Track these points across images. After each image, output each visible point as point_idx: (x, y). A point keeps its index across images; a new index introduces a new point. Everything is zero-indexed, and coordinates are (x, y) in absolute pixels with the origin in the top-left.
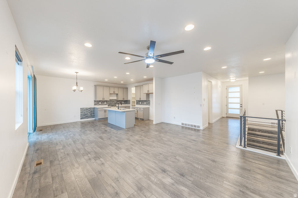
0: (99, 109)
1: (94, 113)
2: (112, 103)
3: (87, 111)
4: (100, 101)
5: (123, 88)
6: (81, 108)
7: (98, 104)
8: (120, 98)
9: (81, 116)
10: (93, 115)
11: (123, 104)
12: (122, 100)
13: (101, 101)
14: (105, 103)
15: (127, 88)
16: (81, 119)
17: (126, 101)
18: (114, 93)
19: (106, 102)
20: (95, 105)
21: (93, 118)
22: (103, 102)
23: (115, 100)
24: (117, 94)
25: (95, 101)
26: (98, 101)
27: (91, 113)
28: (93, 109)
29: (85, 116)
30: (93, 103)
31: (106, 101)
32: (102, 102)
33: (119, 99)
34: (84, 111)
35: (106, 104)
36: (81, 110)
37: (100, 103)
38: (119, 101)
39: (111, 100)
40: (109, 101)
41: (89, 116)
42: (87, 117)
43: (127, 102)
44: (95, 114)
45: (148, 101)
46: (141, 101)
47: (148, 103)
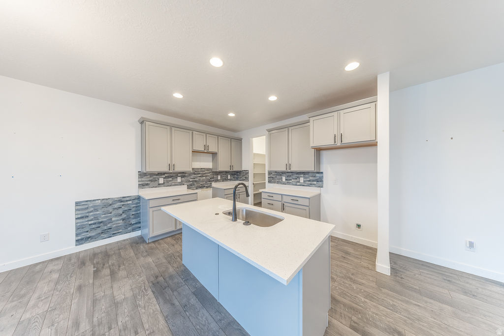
0: (152, 204)
1: (137, 216)
2: (201, 179)
3: (110, 209)
4: (160, 174)
5: (231, 139)
6: (77, 204)
7: (152, 184)
8: (223, 166)
9: (79, 231)
10: (133, 221)
11: (230, 180)
12: (228, 169)
13: (164, 174)
14: (179, 180)
15: (240, 140)
16: (79, 242)
17: (237, 172)
18: (206, 152)
19: (182, 177)
20: (142, 186)
21: (133, 230)
22: (171, 176)
23: (208, 169)
24: (214, 155)
25: (142, 175)
26: (152, 174)
27: (124, 216)
28: (136, 201)
29: (99, 231)
30: (135, 180)
31: (183, 174)
32: (168, 177)
33: (220, 169)
34: (96, 210)
35: (181, 184)
36: (76, 210)
37: (161, 181)
38: (220, 173)
39: (196, 172)
40: (190, 174)
41: (118, 228)
42: (109, 232)
43: (238, 174)
44: (142, 219)
45: (314, 175)
46: (288, 174)
47: (313, 181)
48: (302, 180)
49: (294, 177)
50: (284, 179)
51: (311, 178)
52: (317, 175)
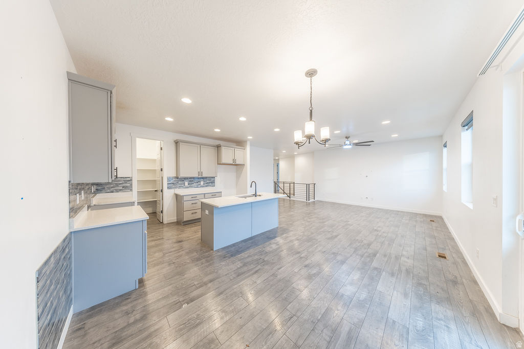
45: (210, 179)
46: (190, 179)
47: (209, 183)
48: (202, 183)
49: (196, 182)
50: (186, 183)
51: (208, 181)
52: (212, 179)
